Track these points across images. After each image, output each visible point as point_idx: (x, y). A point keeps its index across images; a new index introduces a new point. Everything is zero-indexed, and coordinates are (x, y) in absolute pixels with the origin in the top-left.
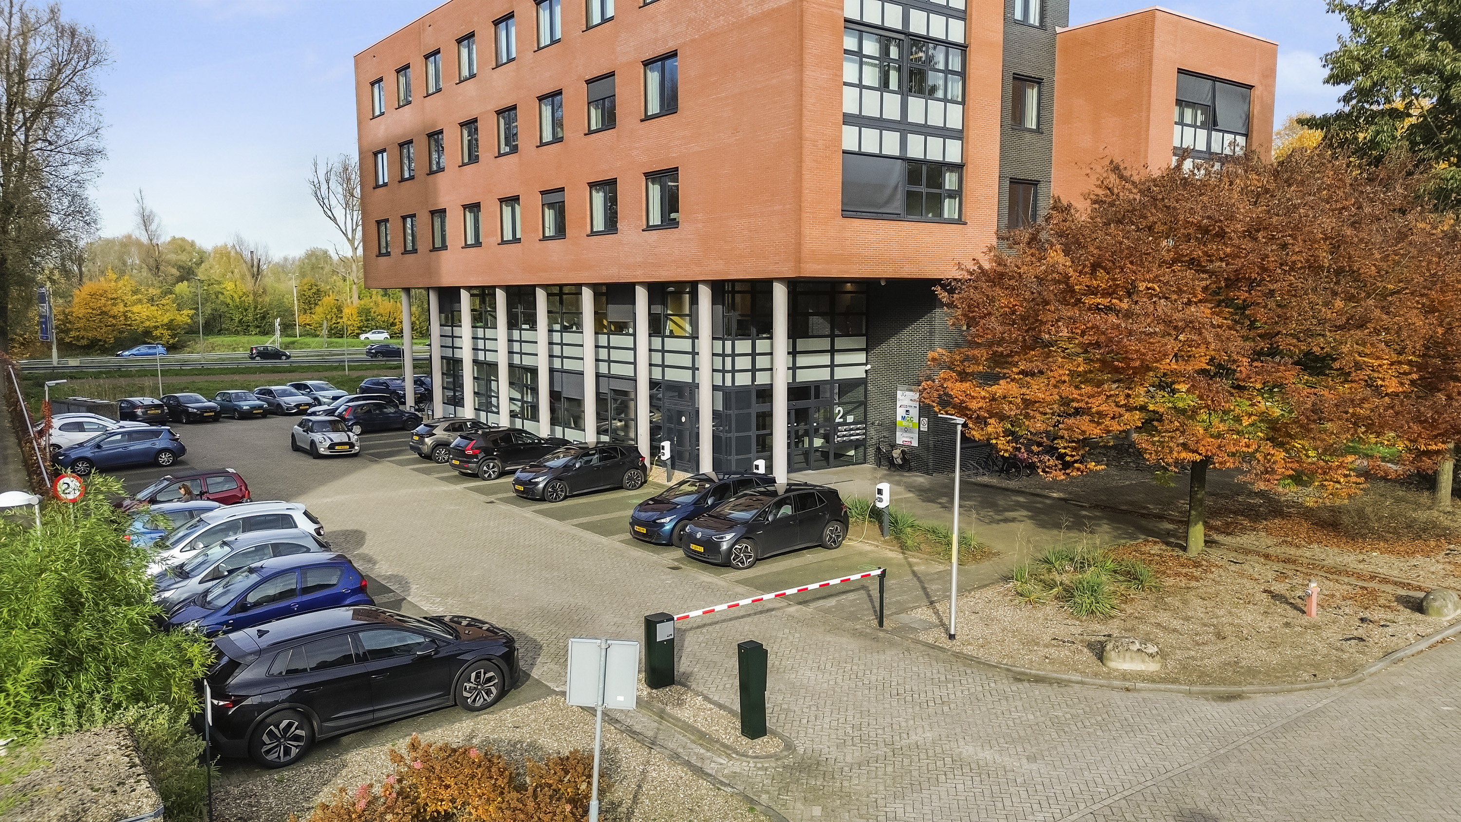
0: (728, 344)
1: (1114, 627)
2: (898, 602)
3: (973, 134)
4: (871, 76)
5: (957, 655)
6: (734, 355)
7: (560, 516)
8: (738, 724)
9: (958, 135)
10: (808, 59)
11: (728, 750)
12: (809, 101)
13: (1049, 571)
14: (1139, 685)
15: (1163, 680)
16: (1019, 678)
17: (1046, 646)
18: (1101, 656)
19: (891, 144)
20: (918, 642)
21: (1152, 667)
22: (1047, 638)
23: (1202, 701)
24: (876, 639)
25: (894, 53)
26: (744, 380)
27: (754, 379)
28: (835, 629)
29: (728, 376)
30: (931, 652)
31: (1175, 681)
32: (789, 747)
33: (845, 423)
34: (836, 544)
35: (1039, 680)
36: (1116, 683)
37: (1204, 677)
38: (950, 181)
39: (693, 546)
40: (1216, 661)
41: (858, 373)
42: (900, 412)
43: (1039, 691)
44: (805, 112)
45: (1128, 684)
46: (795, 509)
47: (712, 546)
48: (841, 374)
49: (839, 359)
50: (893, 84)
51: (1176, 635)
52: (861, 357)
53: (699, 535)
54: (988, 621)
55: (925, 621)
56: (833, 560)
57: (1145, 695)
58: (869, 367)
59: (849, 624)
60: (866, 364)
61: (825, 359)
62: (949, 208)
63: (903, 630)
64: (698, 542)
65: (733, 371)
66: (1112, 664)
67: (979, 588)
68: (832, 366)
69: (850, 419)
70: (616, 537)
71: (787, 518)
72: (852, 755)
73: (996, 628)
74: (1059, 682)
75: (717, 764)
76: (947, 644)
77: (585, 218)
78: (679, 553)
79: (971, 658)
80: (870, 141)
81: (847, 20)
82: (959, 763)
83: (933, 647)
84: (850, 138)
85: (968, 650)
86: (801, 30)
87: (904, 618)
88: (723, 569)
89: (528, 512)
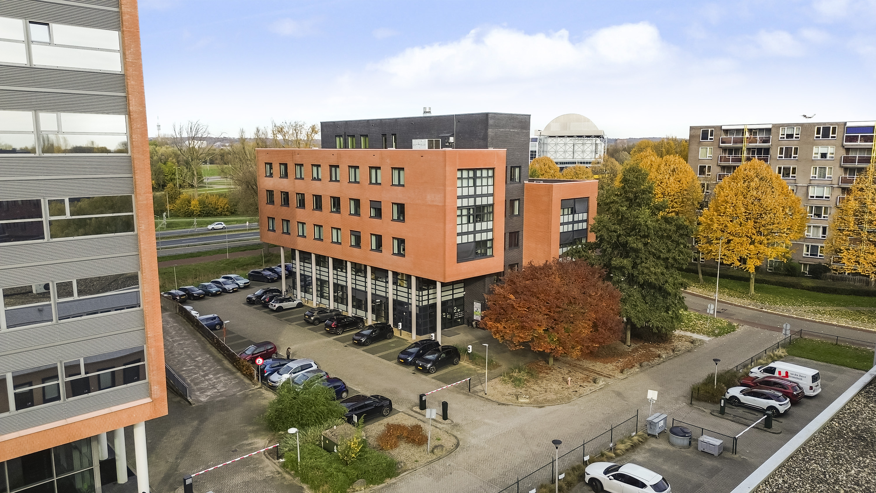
0: (421, 292)
1: (522, 391)
2: (474, 384)
3: (495, 230)
4: (465, 220)
5: (487, 399)
6: (422, 296)
7: (373, 352)
8: (442, 417)
9: (492, 230)
10: (447, 222)
11: (440, 423)
12: (447, 233)
13: (512, 372)
14: (524, 405)
15: (529, 404)
16: (499, 404)
17: (507, 396)
18: (517, 399)
19: (471, 238)
20: (478, 396)
21: (527, 401)
22: (507, 394)
23: (536, 408)
24: (468, 395)
25: (471, 212)
26: (426, 303)
27: (428, 302)
28: (459, 393)
29: (421, 303)
30: (481, 398)
31: (532, 404)
32: (452, 422)
33: (457, 312)
34: (457, 363)
35: (503, 404)
36: (519, 405)
37: (538, 402)
38: (489, 244)
39: (419, 367)
40: (542, 398)
41: (461, 295)
42: (475, 309)
43: (504, 407)
44: (446, 237)
45: (521, 405)
46: (446, 355)
47: (424, 368)
48: (455, 296)
49: (455, 291)
50: (471, 221)
51: (536, 392)
52: (462, 290)
53: (421, 364)
54: (495, 389)
55: (480, 389)
56: (456, 369)
57: (524, 407)
58: (465, 293)
59: (462, 391)
60: (464, 292)
61: (451, 292)
62: (489, 252)
63: (475, 392)
64: (420, 366)
65: (422, 301)
66: (519, 400)
67: (494, 378)
68: (453, 294)
69: (459, 310)
70: (393, 361)
71: (444, 358)
72: (464, 423)
73: (496, 391)
74: (507, 405)
75: (439, 425)
76: (484, 396)
77: (369, 244)
78: (413, 368)
79: (490, 400)
80: (465, 239)
81: (458, 207)
82: (485, 424)
83: (481, 397)
84: (459, 240)
85: (489, 397)
86: (445, 214)
87: (475, 389)
88: (428, 374)
89: (360, 351)
